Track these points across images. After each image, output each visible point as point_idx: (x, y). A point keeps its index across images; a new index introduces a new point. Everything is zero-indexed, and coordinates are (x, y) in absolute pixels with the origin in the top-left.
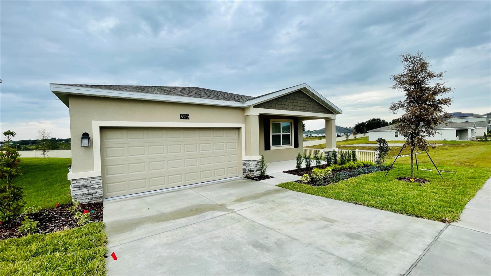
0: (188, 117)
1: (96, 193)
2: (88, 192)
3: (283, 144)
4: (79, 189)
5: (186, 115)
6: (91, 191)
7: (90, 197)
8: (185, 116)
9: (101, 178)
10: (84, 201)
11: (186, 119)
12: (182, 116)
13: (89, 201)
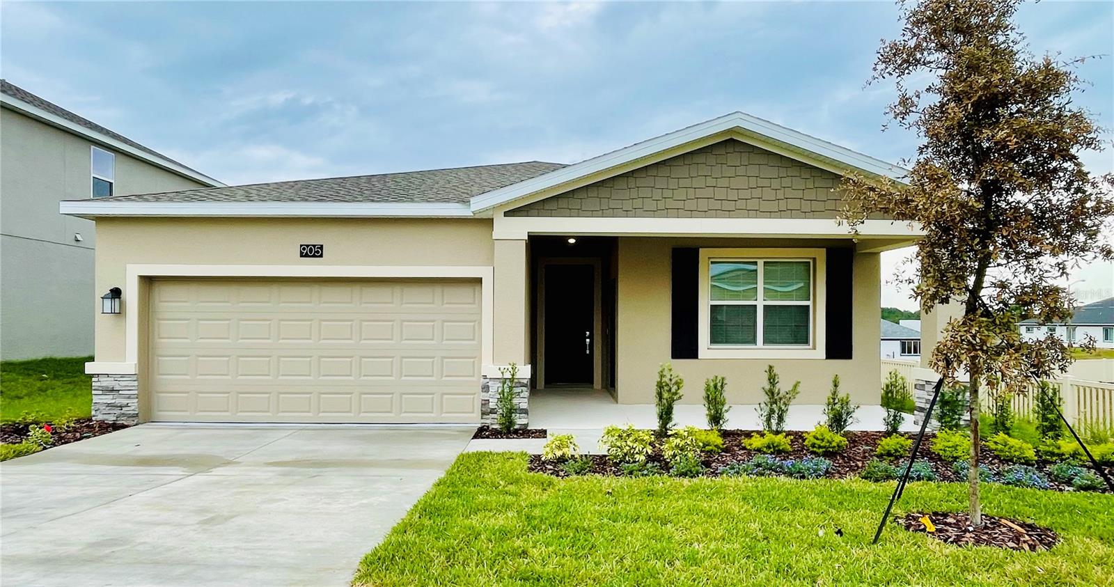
0: (318, 252)
1: (127, 405)
2: (113, 401)
3: (766, 341)
4: (101, 392)
5: (314, 246)
6: (119, 401)
7: (118, 412)
8: (311, 249)
9: (135, 379)
10: (106, 417)
11: (314, 256)
12: (304, 249)
13: (115, 419)
